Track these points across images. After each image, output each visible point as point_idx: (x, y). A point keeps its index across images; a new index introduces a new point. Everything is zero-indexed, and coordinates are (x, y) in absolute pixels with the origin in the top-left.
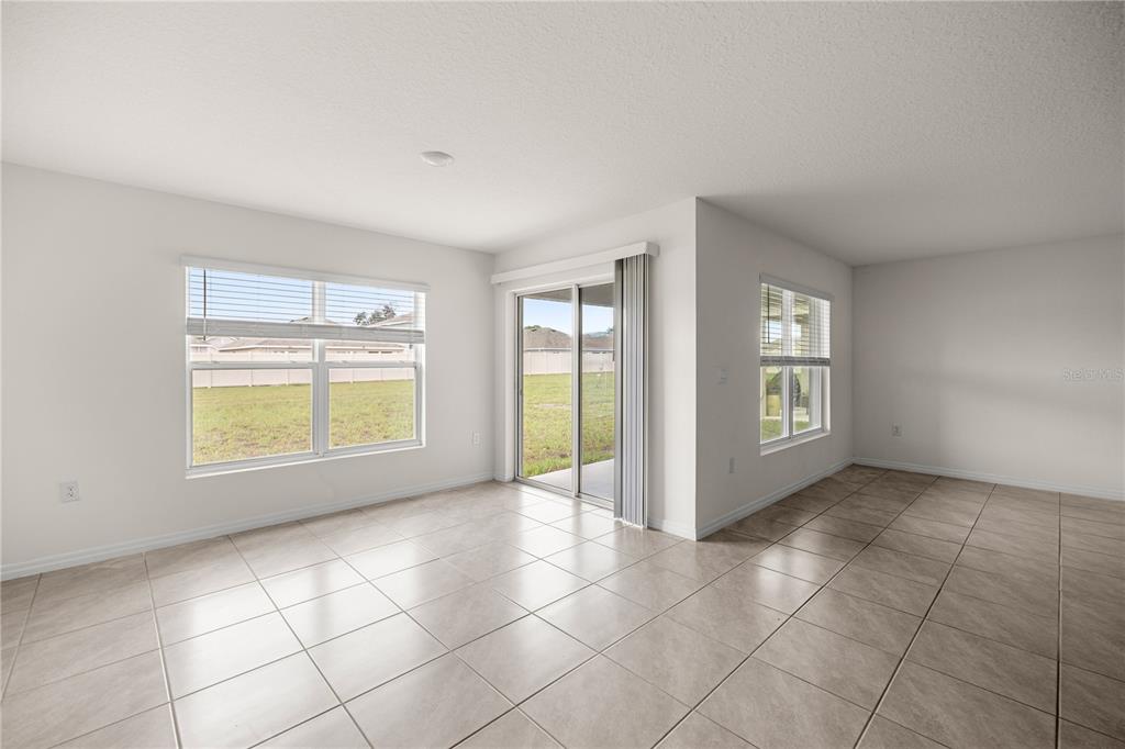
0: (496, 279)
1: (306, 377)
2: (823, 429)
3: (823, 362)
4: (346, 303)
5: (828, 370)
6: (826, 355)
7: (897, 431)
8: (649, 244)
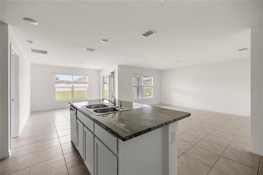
0: (100, 74)
1: (70, 90)
2: (152, 97)
3: (152, 86)
4: (76, 78)
5: (153, 88)
6: (152, 85)
7: (166, 98)
8: (113, 71)
